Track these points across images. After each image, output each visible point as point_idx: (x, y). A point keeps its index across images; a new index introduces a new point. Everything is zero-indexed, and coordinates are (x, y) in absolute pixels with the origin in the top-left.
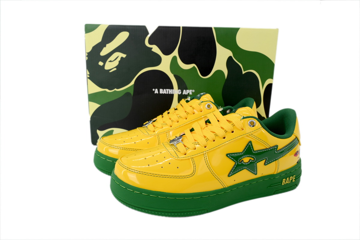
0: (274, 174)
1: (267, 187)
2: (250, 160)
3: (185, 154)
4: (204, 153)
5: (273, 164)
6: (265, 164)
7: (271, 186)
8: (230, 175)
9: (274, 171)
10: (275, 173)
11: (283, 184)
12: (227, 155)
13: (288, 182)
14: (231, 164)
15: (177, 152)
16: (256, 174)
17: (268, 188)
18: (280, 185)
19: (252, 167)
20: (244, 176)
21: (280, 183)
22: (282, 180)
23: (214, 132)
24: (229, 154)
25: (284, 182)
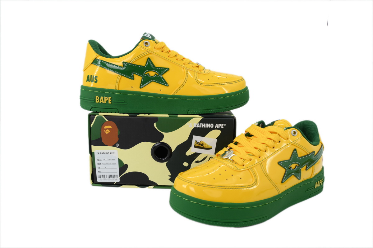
0: (310, 179)
1: (305, 192)
2: (296, 166)
3: (243, 166)
4: (260, 163)
5: (311, 169)
6: (306, 170)
7: (309, 189)
8: (283, 181)
9: (310, 176)
10: (312, 177)
11: (315, 188)
12: (278, 163)
13: (318, 186)
14: (282, 171)
15: (235, 165)
16: (300, 179)
17: (307, 191)
18: (314, 189)
19: (297, 173)
20: (293, 181)
21: (313, 186)
22: (315, 183)
23: (264, 144)
24: (280, 162)
25: (316, 185)
